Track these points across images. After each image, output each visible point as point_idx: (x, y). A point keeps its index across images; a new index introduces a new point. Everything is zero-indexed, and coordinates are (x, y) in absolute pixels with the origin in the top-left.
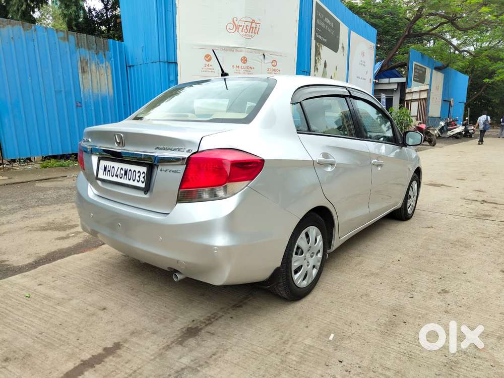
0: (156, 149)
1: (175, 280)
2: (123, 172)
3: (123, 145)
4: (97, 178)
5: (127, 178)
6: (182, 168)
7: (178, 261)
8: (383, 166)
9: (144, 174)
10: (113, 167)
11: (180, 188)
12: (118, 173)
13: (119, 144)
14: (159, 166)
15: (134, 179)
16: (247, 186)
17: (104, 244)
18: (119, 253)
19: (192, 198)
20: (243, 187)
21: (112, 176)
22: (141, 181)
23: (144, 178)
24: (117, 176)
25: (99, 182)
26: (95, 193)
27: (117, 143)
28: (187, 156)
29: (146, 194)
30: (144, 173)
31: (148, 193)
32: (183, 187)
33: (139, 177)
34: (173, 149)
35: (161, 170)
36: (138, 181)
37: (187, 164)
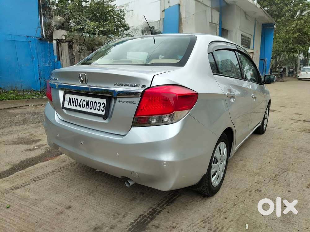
0: (115, 85)
1: (127, 185)
2: (85, 103)
3: (86, 82)
4: (63, 108)
5: (89, 108)
6: (137, 100)
7: (132, 172)
8: (257, 98)
9: (104, 105)
10: (77, 99)
11: (135, 115)
12: (81, 103)
13: (82, 81)
14: (118, 98)
15: (95, 108)
16: (187, 114)
17: (61, 154)
18: (74, 161)
19: (144, 124)
20: (185, 114)
21: (76, 106)
22: (101, 110)
23: (103, 107)
24: (80, 106)
25: (65, 111)
26: (60, 118)
27: (81, 80)
28: (142, 91)
29: (105, 120)
30: (103, 103)
31: (107, 119)
32: (138, 115)
33: (99, 107)
34: (130, 85)
35: (119, 102)
36: (99, 110)
37: (142, 96)
